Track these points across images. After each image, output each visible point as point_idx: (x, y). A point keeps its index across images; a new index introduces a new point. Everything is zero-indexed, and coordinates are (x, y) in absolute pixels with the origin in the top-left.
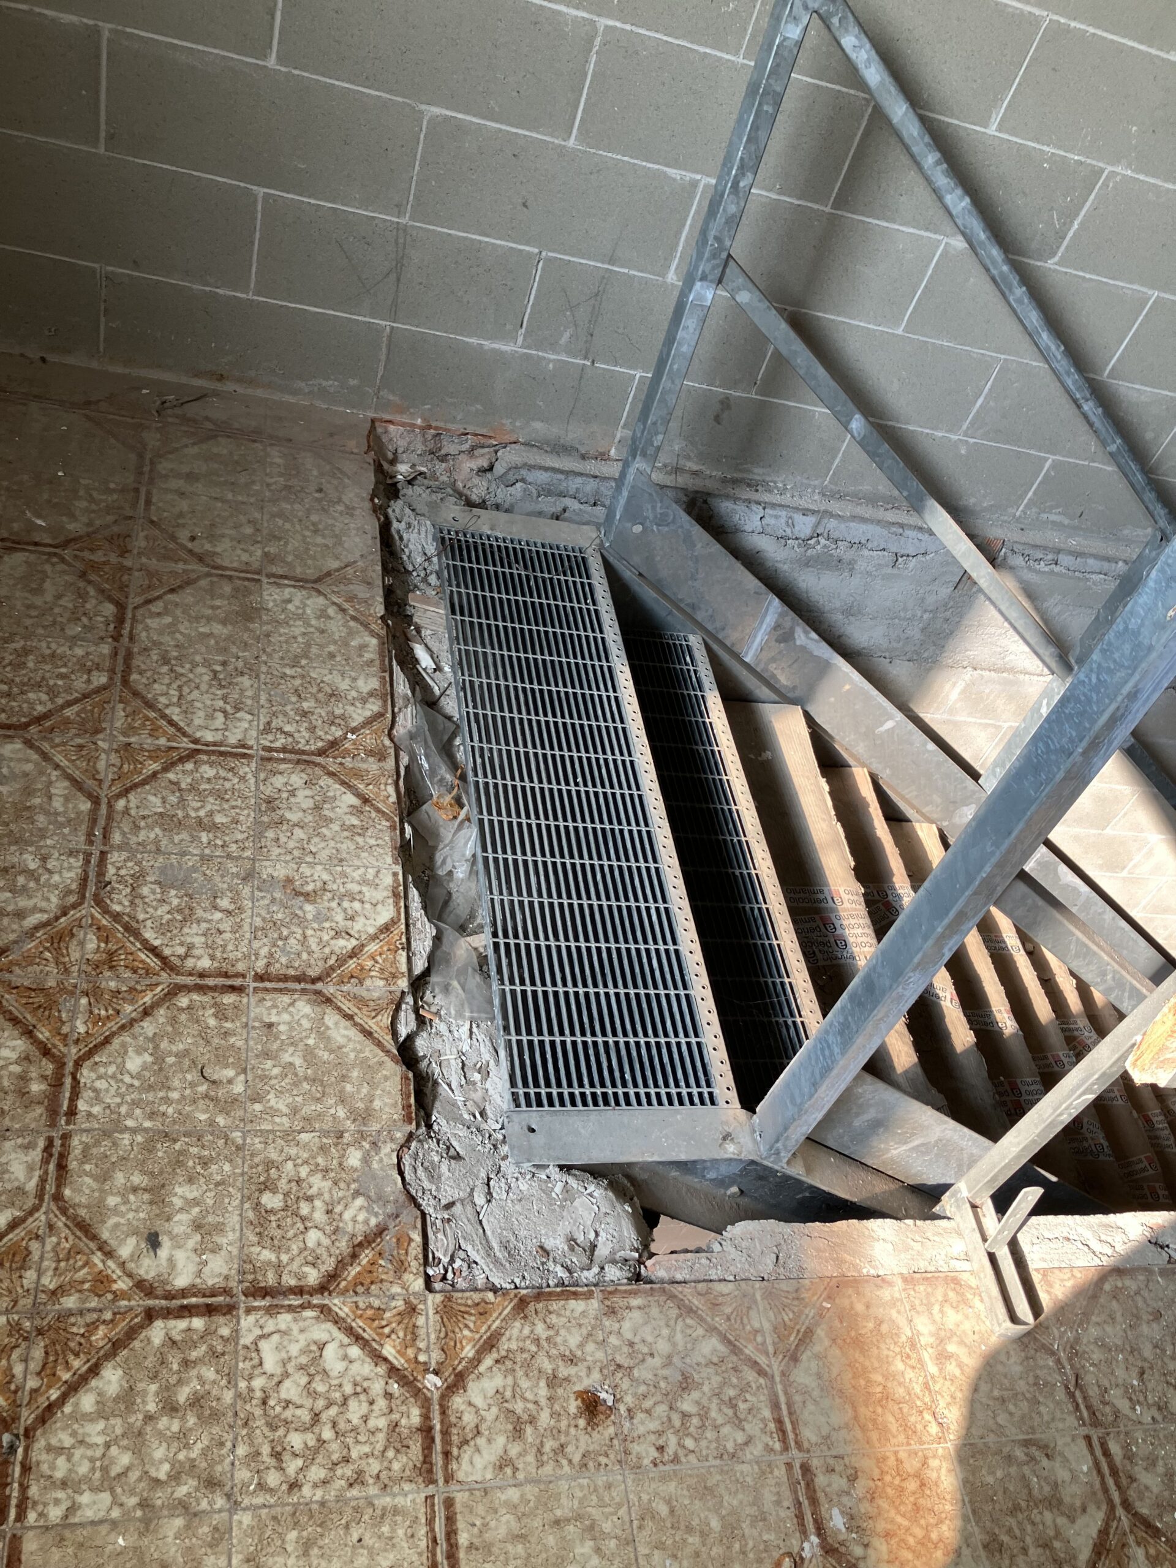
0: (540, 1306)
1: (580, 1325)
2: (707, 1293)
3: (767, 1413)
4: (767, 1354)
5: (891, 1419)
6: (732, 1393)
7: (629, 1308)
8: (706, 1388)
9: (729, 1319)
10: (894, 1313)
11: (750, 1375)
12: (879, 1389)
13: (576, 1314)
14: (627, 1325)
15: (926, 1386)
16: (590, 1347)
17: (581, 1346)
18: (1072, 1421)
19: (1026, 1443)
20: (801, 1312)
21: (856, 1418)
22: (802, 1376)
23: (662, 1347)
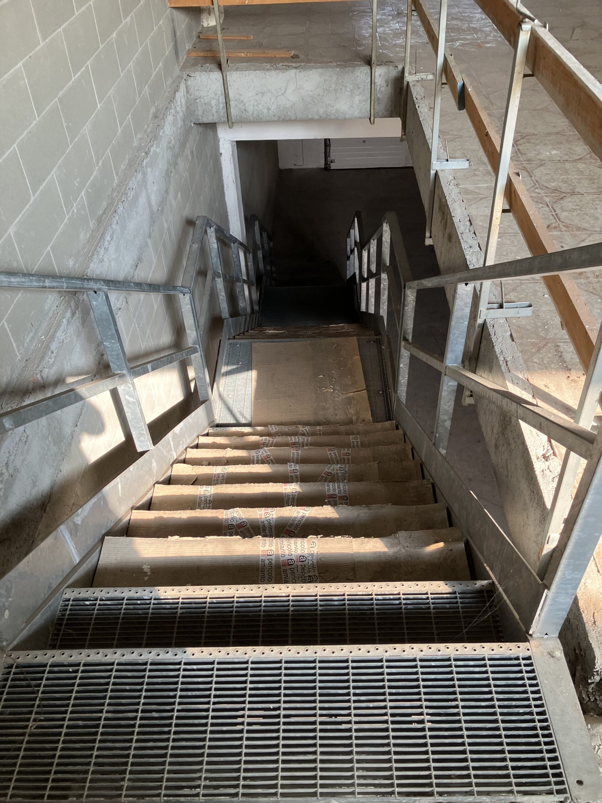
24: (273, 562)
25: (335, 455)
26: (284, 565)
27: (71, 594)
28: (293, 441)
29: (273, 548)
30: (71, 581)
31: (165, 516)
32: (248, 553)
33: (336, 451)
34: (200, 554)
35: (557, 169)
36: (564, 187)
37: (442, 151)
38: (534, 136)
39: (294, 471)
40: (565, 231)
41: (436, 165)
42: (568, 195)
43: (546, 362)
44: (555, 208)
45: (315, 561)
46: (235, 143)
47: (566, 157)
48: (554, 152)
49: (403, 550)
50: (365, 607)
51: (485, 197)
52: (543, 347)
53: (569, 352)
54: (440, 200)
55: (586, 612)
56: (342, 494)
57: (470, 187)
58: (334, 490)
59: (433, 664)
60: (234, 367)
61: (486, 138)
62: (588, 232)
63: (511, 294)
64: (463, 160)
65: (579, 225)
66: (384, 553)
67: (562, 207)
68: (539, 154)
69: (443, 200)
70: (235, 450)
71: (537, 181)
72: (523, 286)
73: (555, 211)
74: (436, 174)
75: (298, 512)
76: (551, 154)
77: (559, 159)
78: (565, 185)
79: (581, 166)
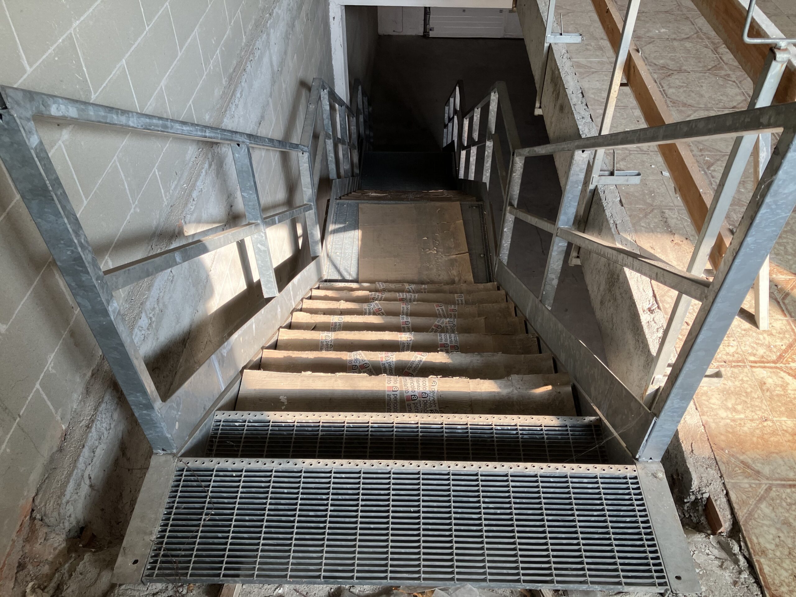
0: (773, 588)
1: (776, 569)
2: (738, 504)
3: (788, 490)
4: (760, 484)
5: (772, 439)
6: (784, 504)
7: (759, 543)
8: (787, 515)
9: (748, 497)
10: (721, 424)
11: (773, 494)
12: (760, 441)
13: (771, 570)
14: (768, 546)
15: (752, 420)
16: (785, 565)
17: (786, 570)
18: (746, 370)
19: (762, 390)
20: (733, 464)
21: (777, 453)
22: (766, 470)
23: (773, 531)
24: (398, 397)
25: (443, 310)
26: (408, 400)
27: (222, 416)
28: (401, 297)
29: (398, 385)
30: (219, 406)
31: (294, 356)
32: (375, 389)
33: (443, 307)
34: (331, 388)
35: (665, 47)
36: (672, 65)
37: (555, 25)
38: (644, 14)
39: (406, 323)
40: (672, 106)
41: (550, 39)
42: (675, 73)
43: (652, 226)
44: (663, 84)
45: (436, 398)
46: (344, 8)
47: (674, 36)
48: (663, 30)
49: (515, 391)
50: (486, 435)
51: (596, 72)
52: (650, 213)
53: (673, 218)
54: (553, 73)
55: (685, 442)
56: (453, 344)
57: (582, 61)
58: (446, 340)
59: (552, 480)
60: (342, 226)
61: (606, 14)
62: (693, 108)
63: (621, 163)
64: (576, 34)
65: (685, 102)
66: (498, 393)
67: (669, 83)
68: (649, 31)
69: (557, 72)
70: (348, 303)
71: (646, 58)
72: (632, 156)
73: (662, 87)
74: (550, 47)
75: (417, 357)
76: (660, 32)
77: (667, 37)
78: (673, 63)
79: (688, 45)
